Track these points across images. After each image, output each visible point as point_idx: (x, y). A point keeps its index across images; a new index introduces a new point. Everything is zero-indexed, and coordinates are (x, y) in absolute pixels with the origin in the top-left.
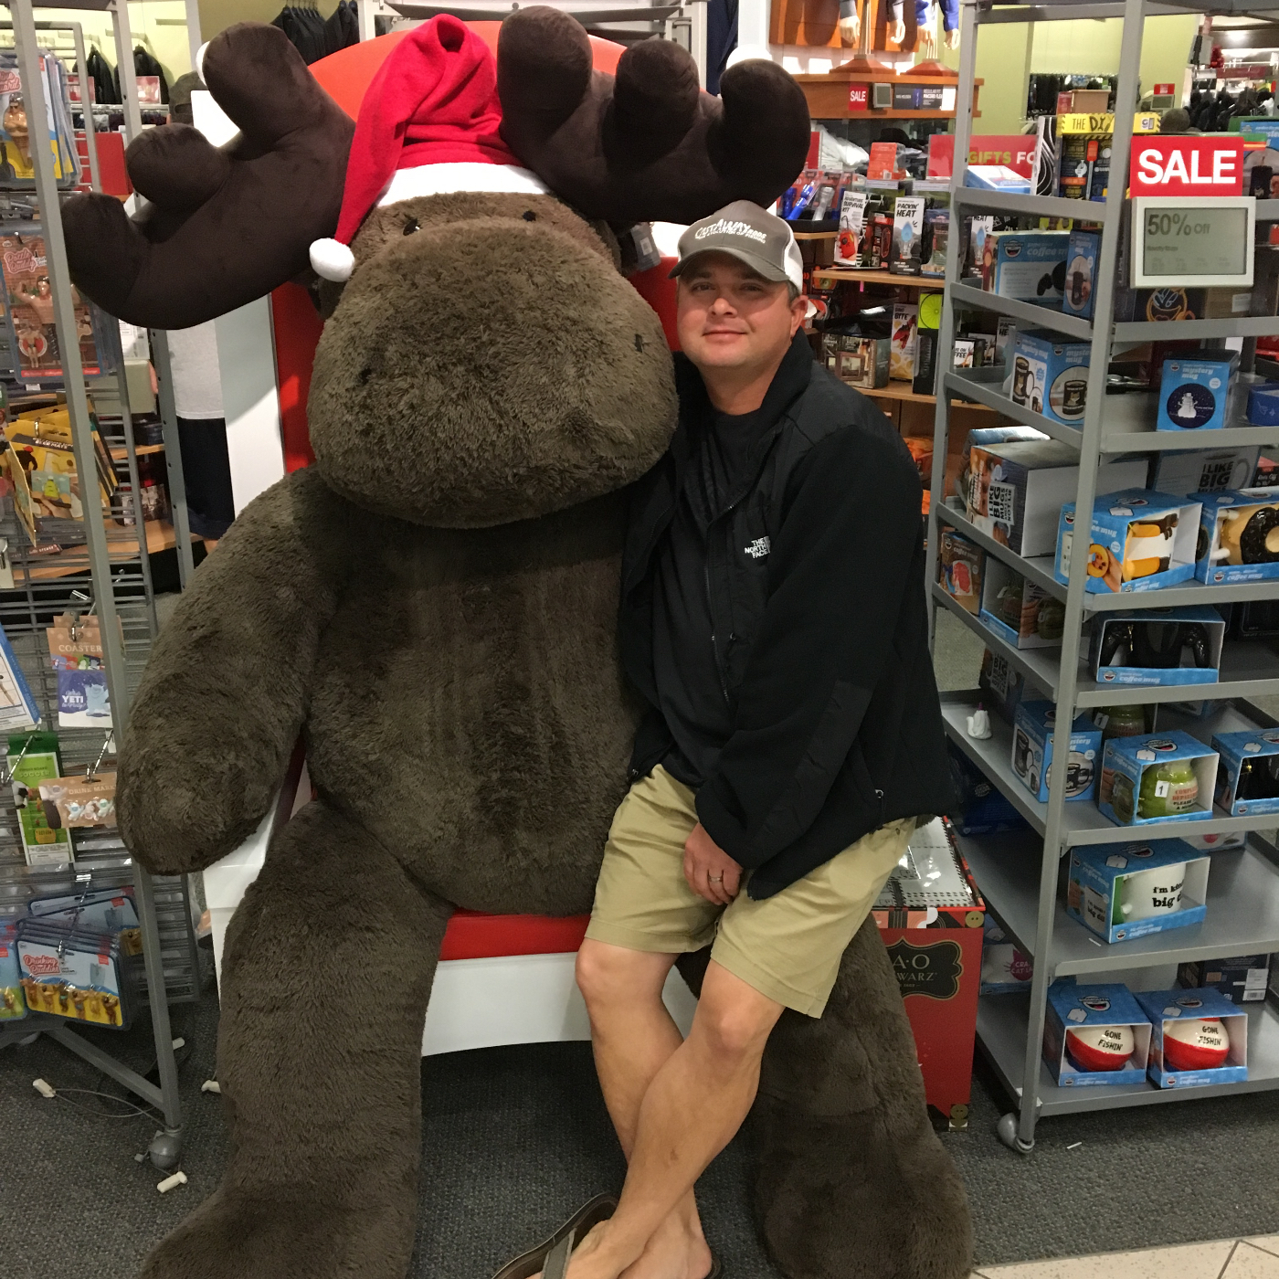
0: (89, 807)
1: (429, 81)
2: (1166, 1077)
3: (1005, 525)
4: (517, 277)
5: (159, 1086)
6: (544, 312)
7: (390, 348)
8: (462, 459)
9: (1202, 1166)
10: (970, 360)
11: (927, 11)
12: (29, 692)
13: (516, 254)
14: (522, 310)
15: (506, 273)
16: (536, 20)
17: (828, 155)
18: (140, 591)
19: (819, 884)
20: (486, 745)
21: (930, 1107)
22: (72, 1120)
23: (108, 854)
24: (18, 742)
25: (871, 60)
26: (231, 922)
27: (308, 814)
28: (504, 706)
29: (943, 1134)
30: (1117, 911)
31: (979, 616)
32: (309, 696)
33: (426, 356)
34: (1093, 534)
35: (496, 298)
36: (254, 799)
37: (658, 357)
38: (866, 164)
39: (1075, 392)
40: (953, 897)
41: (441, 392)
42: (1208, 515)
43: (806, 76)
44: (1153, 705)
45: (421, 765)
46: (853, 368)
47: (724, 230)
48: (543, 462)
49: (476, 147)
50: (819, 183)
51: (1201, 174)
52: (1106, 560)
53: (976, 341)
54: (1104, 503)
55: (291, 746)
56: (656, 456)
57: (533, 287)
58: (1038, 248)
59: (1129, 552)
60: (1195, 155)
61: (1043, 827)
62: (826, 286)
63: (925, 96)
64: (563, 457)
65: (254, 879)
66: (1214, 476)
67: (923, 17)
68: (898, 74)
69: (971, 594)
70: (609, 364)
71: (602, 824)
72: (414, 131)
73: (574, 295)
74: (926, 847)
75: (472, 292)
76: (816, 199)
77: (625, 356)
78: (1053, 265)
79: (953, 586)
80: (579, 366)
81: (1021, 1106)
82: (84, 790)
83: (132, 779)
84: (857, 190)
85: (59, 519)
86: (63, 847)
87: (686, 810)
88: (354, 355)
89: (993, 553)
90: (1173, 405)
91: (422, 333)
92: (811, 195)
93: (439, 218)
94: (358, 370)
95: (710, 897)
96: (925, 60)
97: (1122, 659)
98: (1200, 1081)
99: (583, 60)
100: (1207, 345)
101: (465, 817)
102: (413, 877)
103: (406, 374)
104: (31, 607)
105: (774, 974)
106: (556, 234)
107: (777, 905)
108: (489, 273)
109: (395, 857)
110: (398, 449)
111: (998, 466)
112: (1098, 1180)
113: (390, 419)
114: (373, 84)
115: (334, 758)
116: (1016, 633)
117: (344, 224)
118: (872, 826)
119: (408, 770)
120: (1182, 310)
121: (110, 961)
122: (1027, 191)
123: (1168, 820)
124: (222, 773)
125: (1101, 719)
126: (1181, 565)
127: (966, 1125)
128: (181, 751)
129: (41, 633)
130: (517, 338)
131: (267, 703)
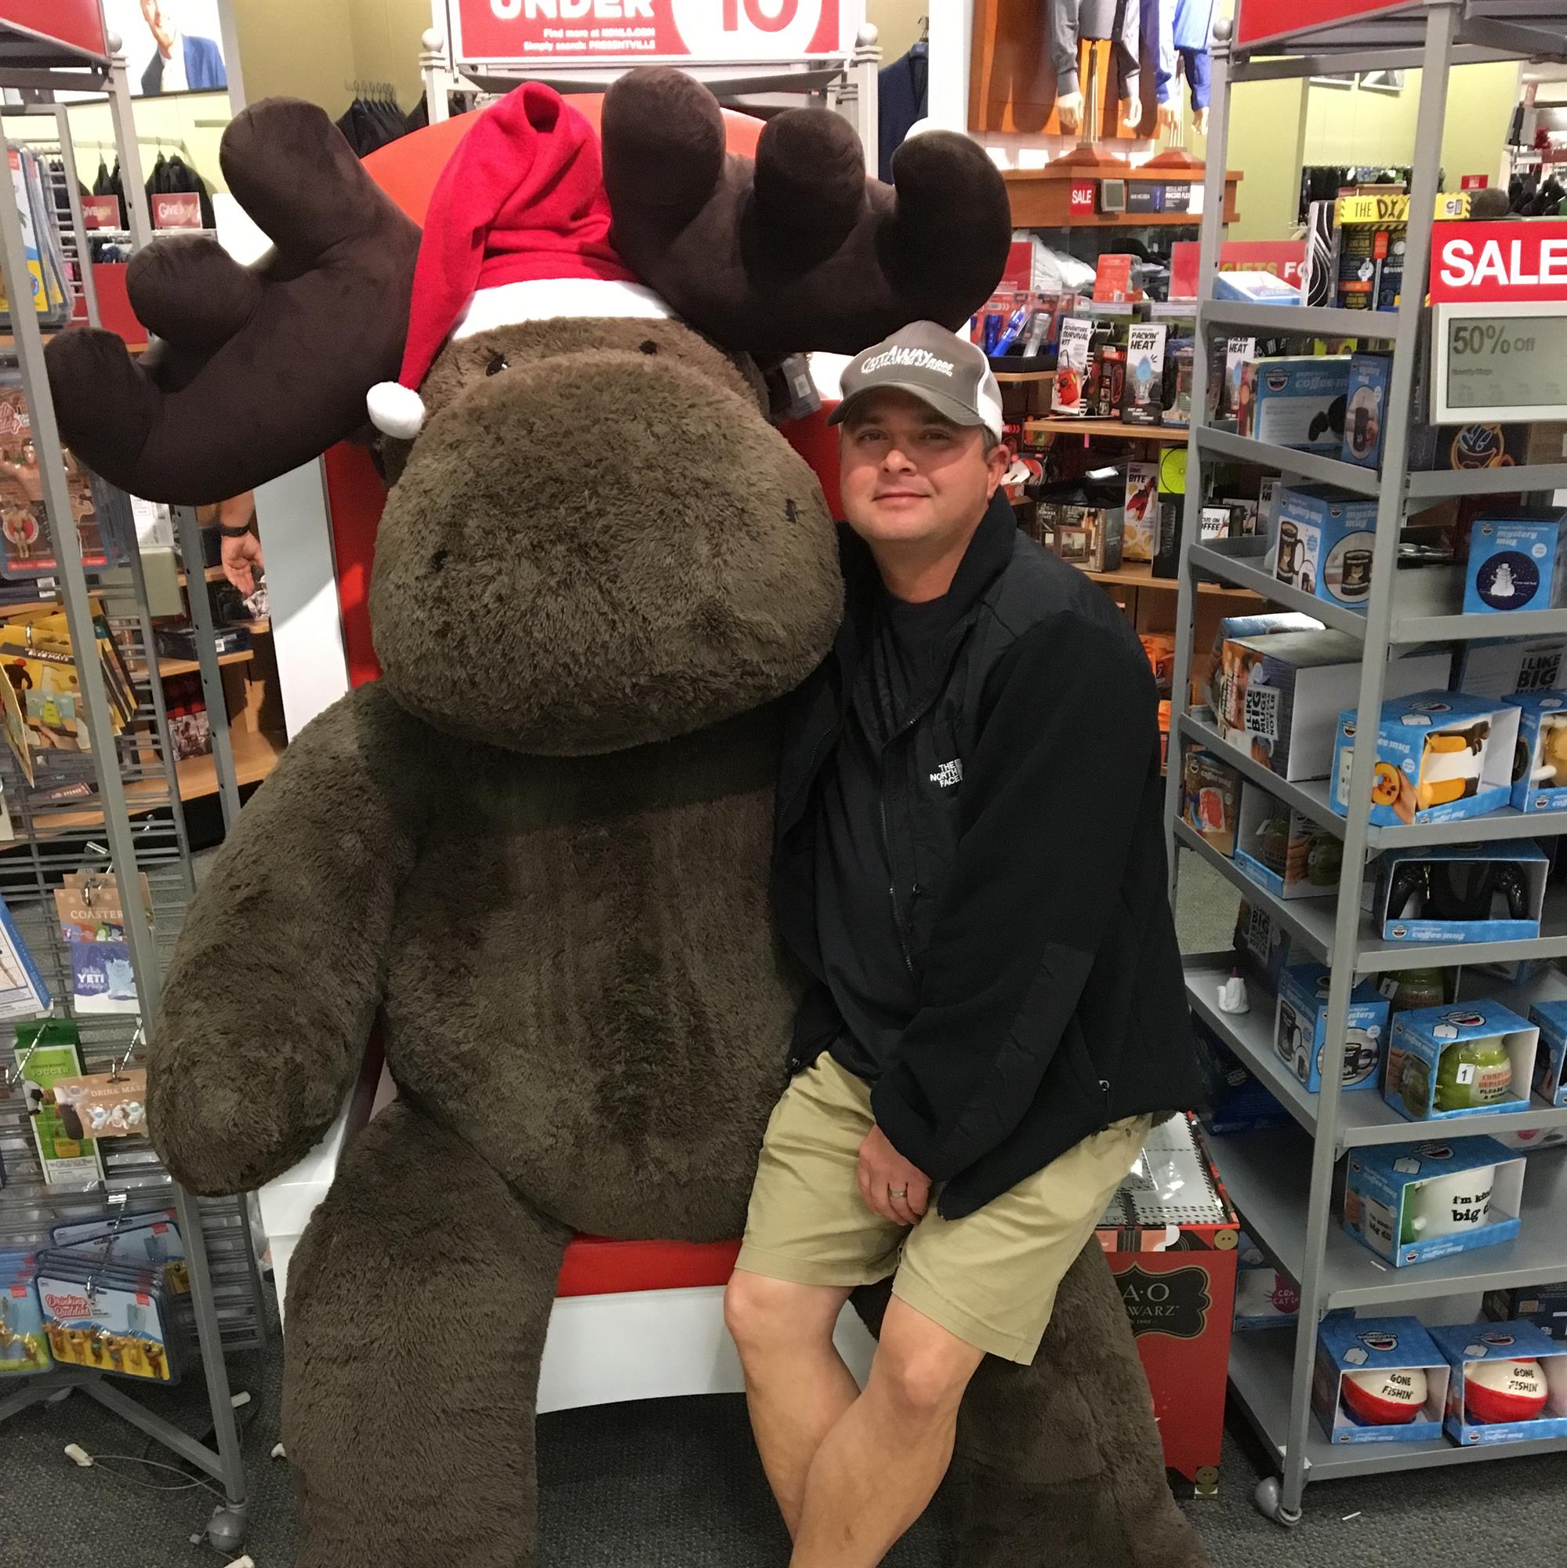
0: (117, 1113)
1: (513, 174)
2: (1468, 1432)
3: (1267, 740)
4: (632, 426)
5: (217, 1451)
6: (667, 471)
7: (470, 523)
8: (566, 666)
9: (1511, 1540)
10: (1224, 533)
11: (1170, 85)
12: (35, 969)
13: (631, 396)
14: (639, 470)
15: (617, 422)
16: (650, 84)
17: (1044, 273)
18: (172, 841)
19: (1029, 1200)
20: (606, 1030)
21: (1170, 1471)
22: (114, 1494)
23: (145, 1169)
24: (27, 1032)
25: (1099, 150)
26: (296, 1252)
27: (388, 1119)
28: (629, 981)
29: (1187, 1502)
30: (1408, 1226)
31: (1232, 858)
32: (385, 971)
33: (515, 532)
34: (1380, 750)
35: (604, 454)
36: (317, 1101)
37: (817, 529)
38: (1092, 284)
39: (1357, 566)
40: (1198, 1212)
41: (537, 579)
42: (1529, 723)
43: (1016, 172)
44: (1456, 967)
45: (527, 1056)
46: (1076, 547)
47: (898, 359)
48: (670, 668)
49: (577, 257)
50: (1031, 308)
51: (1524, 271)
52: (1396, 783)
53: (1232, 509)
54: (1393, 710)
55: (365, 1033)
56: (816, 658)
57: (652, 439)
58: (1310, 378)
59: (1425, 774)
60: (1516, 246)
61: (1314, 1123)
62: (1042, 441)
63: (1168, 195)
64: (695, 661)
65: (321, 1200)
66: (1537, 673)
67: (1165, 92)
68: (1133, 167)
69: (1223, 830)
70: (753, 539)
71: (755, 1128)
72: (496, 238)
73: (706, 449)
74: (1167, 1149)
75: (573, 448)
76: (1028, 329)
77: (773, 528)
78: (1330, 400)
79: (1200, 821)
80: (714, 542)
81: (1285, 1468)
82: (109, 1092)
83: (165, 1077)
84: (1080, 316)
85: (66, 752)
86: (90, 1162)
87: (859, 1108)
88: (425, 533)
89: (1252, 777)
90: (1485, 580)
91: (511, 503)
92: (1021, 325)
93: (531, 352)
94: (429, 552)
95: (892, 1216)
96: (1166, 148)
97: (1416, 909)
98: (1510, 1436)
99: (713, 138)
100: (1529, 498)
101: (582, 1122)
102: (520, 1196)
103: (491, 556)
104: (37, 864)
105: (972, 1313)
106: (683, 369)
107: (977, 1227)
108: (596, 421)
109: (496, 1170)
110: (483, 654)
111: (1258, 664)
112: (1381, 1558)
113: (472, 616)
114: (443, 177)
115: (418, 1049)
116: (1281, 879)
117: (411, 364)
118: (1095, 1126)
119: (510, 1062)
120: (1497, 454)
121: (152, 1301)
122: (1296, 302)
123: (1473, 1113)
124: (275, 1068)
125: (1388, 986)
126: (1495, 788)
127: (1215, 1492)
128: (224, 1042)
129: (50, 896)
130: (634, 507)
131: (332, 981)
